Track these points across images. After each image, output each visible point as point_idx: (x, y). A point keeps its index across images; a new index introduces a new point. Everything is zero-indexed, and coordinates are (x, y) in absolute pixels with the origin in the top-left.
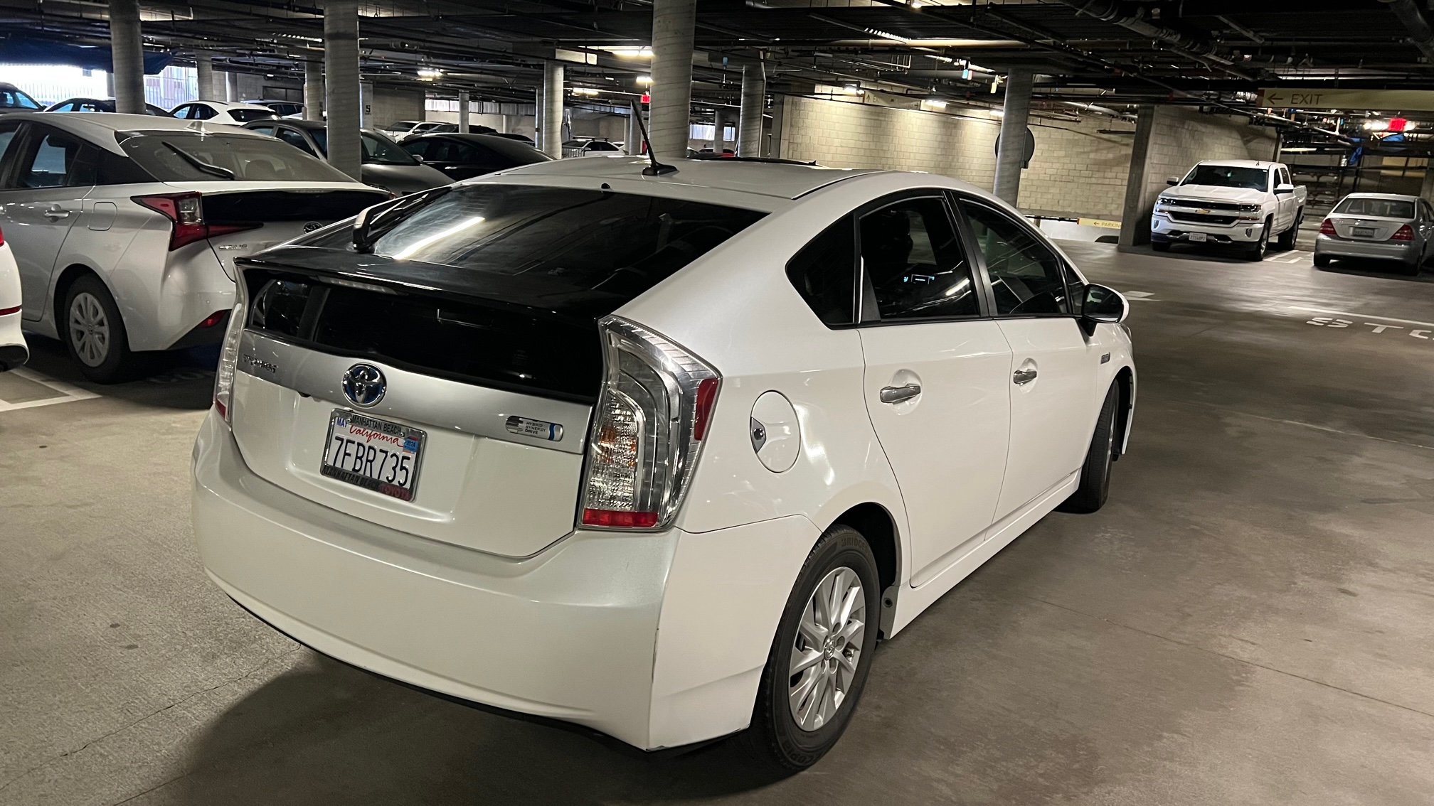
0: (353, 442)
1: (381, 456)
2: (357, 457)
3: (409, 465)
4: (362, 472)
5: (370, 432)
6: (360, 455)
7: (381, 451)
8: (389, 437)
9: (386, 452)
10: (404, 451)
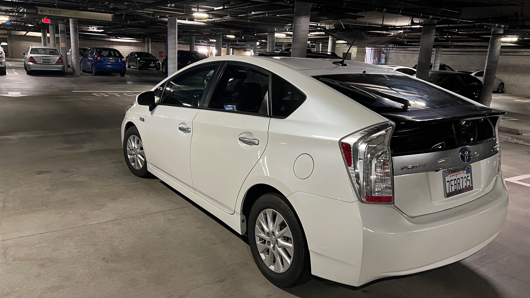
0: (452, 180)
1: (461, 180)
2: (455, 185)
3: (469, 178)
4: (457, 189)
5: (456, 173)
6: (455, 183)
7: (461, 178)
8: (462, 172)
9: (462, 178)
10: (467, 174)
